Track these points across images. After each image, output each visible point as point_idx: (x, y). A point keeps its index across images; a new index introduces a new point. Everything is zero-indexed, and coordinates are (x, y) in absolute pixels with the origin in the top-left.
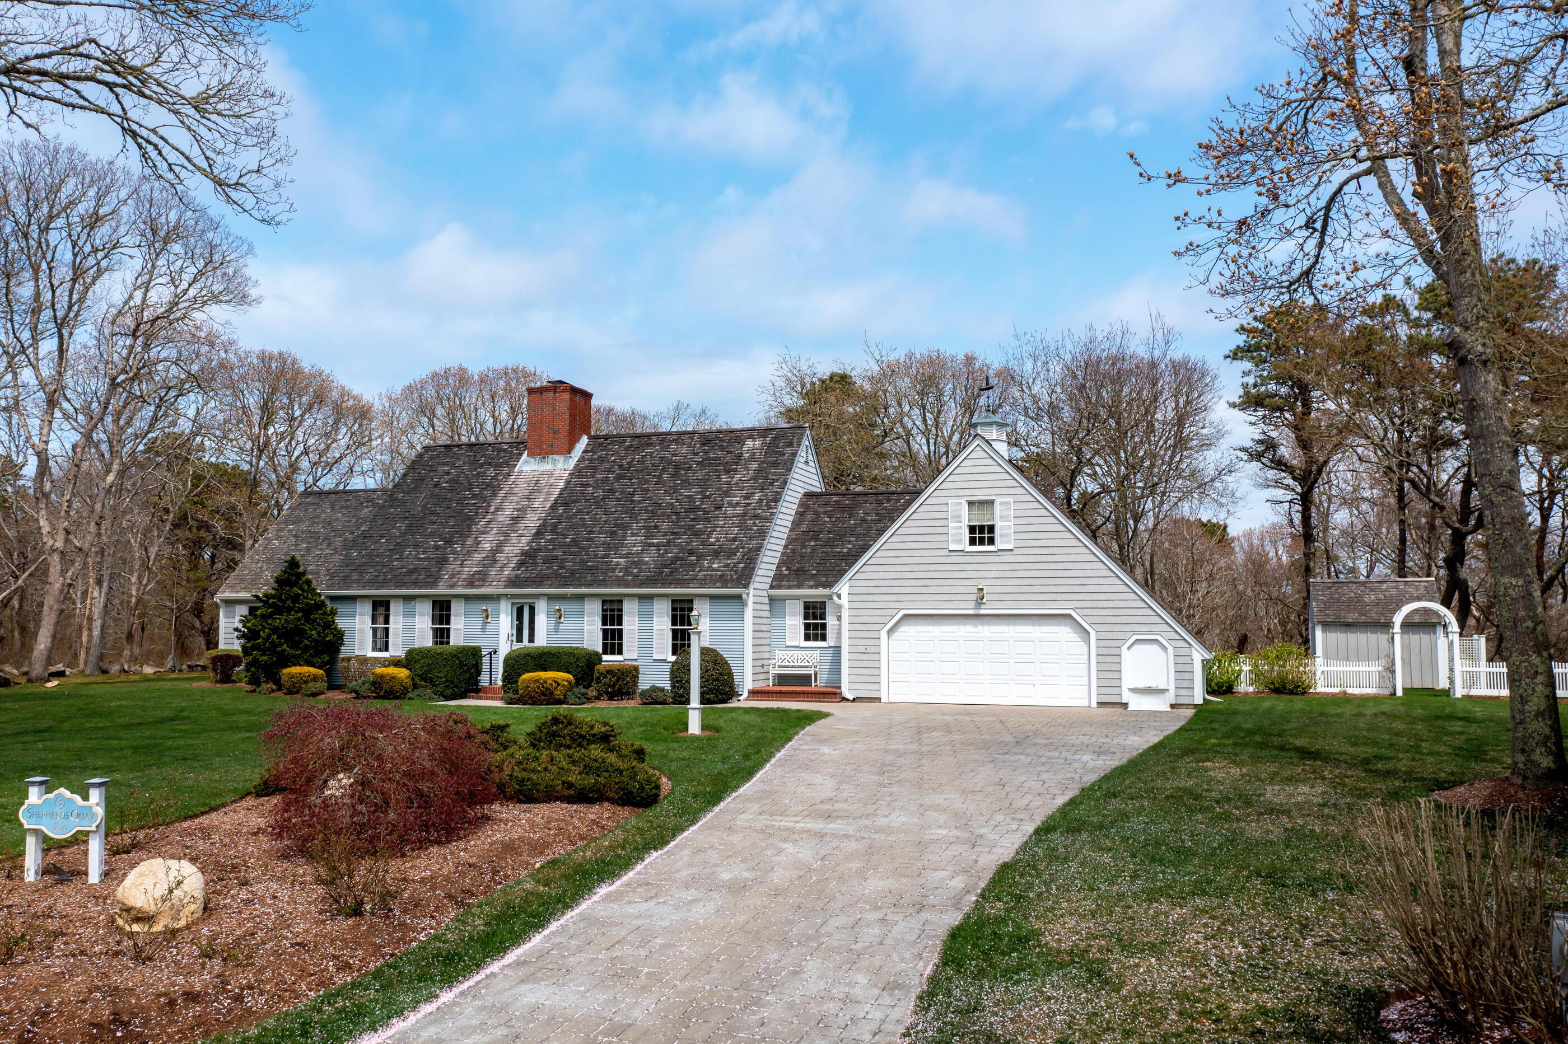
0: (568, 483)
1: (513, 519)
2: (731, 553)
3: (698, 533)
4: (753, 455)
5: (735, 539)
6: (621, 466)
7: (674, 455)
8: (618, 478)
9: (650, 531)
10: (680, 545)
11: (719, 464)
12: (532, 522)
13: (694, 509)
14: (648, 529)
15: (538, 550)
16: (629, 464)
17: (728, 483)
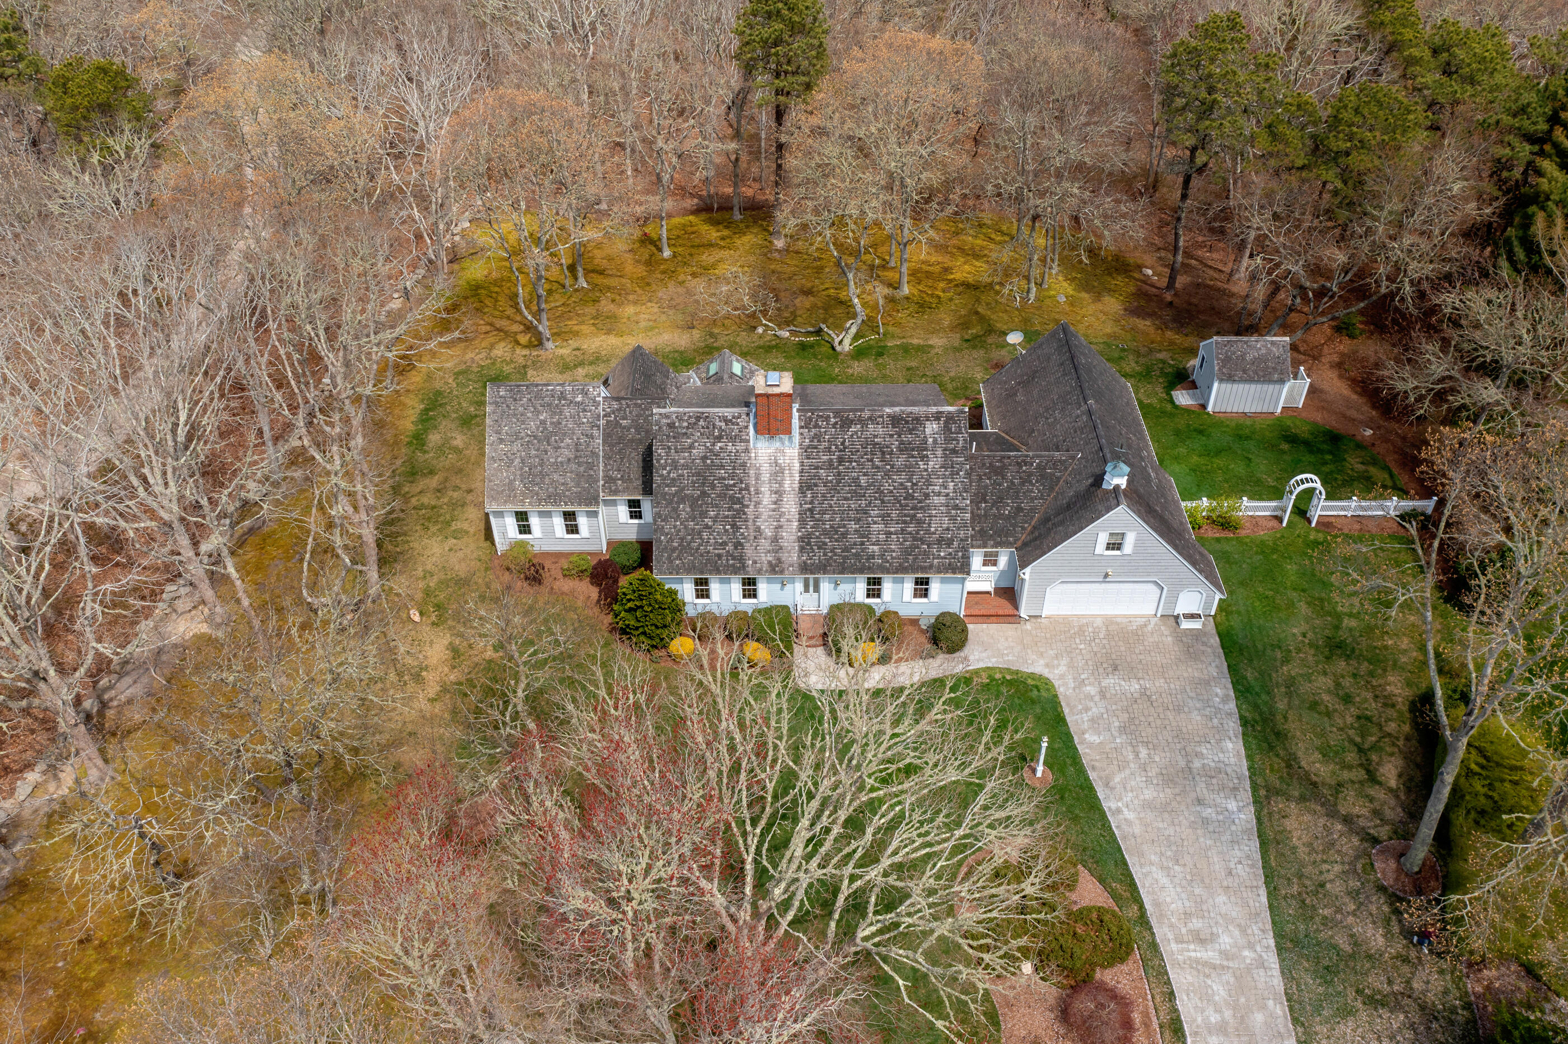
0: (802, 464)
1: (775, 503)
2: (949, 543)
3: (920, 522)
4: (935, 441)
5: (948, 529)
6: (837, 446)
7: (875, 436)
8: (841, 460)
9: (885, 518)
10: (910, 533)
11: (913, 450)
12: (791, 506)
13: (909, 497)
14: (883, 516)
15: (809, 536)
16: (843, 443)
17: (926, 470)
